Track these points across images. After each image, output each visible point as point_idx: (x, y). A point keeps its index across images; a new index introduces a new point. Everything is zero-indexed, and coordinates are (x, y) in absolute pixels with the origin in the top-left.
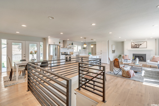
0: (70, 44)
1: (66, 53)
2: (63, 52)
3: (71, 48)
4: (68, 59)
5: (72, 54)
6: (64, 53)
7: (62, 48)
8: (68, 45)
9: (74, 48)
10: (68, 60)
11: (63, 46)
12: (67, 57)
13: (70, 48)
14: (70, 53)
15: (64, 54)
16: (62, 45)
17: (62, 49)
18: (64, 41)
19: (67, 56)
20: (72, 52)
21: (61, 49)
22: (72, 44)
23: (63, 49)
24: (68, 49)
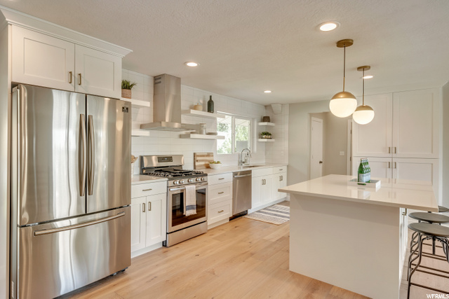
0: (195, 108)
1: (170, 159)
2: (149, 157)
3: (201, 133)
4: (191, 207)
5: (208, 167)
6: (161, 159)
7: (142, 127)
8: (187, 112)
9: (220, 133)
10: (188, 213)
11: (155, 115)
12: (182, 195)
13: (198, 129)
14: (195, 161)
15: (160, 171)
16: (148, 104)
17: (146, 133)
18: (157, 80)
19: (184, 181)
20: (208, 155)
21: (135, 132)
22: (210, 107)
23: (155, 132)
24: (187, 136)
